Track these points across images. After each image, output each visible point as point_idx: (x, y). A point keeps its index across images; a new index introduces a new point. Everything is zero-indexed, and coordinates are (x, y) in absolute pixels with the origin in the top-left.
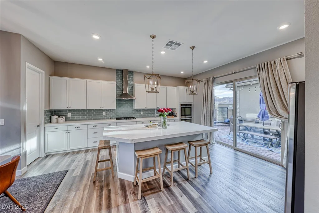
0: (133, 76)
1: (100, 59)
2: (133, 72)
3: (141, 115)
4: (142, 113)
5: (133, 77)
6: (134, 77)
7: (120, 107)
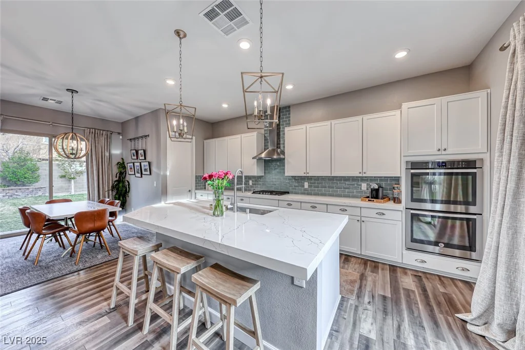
0: (289, 114)
1: (225, 106)
2: (289, 107)
3: (306, 190)
4: (306, 185)
5: (289, 117)
6: (291, 115)
7: (269, 173)
